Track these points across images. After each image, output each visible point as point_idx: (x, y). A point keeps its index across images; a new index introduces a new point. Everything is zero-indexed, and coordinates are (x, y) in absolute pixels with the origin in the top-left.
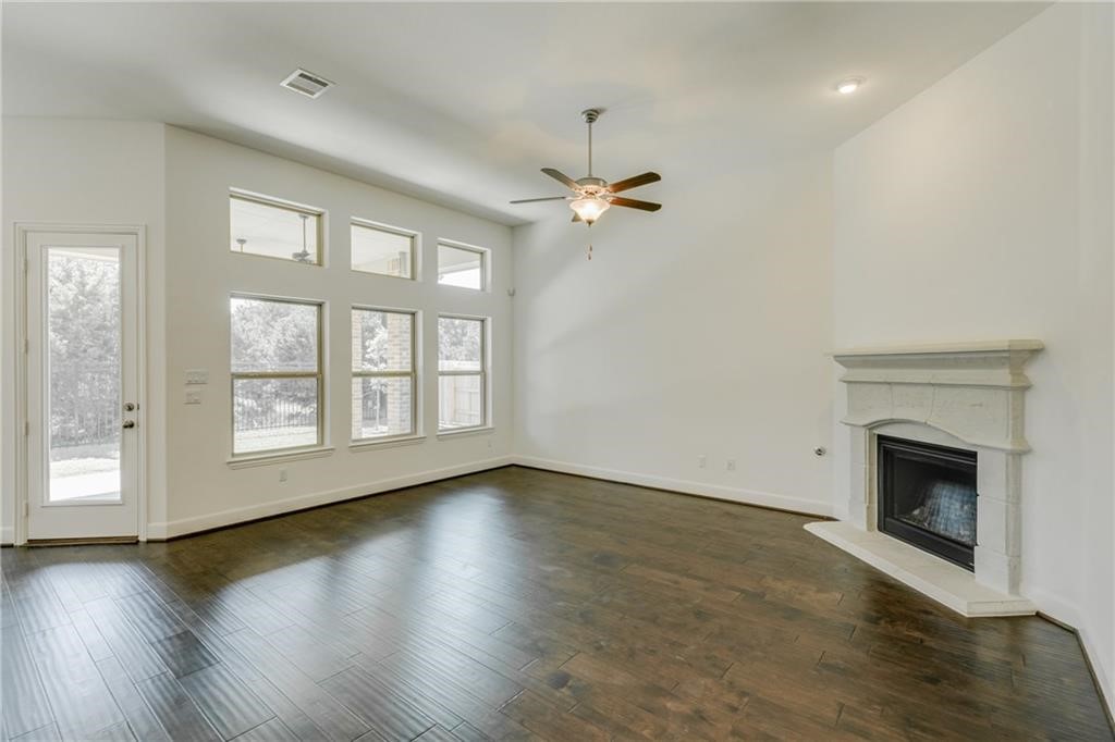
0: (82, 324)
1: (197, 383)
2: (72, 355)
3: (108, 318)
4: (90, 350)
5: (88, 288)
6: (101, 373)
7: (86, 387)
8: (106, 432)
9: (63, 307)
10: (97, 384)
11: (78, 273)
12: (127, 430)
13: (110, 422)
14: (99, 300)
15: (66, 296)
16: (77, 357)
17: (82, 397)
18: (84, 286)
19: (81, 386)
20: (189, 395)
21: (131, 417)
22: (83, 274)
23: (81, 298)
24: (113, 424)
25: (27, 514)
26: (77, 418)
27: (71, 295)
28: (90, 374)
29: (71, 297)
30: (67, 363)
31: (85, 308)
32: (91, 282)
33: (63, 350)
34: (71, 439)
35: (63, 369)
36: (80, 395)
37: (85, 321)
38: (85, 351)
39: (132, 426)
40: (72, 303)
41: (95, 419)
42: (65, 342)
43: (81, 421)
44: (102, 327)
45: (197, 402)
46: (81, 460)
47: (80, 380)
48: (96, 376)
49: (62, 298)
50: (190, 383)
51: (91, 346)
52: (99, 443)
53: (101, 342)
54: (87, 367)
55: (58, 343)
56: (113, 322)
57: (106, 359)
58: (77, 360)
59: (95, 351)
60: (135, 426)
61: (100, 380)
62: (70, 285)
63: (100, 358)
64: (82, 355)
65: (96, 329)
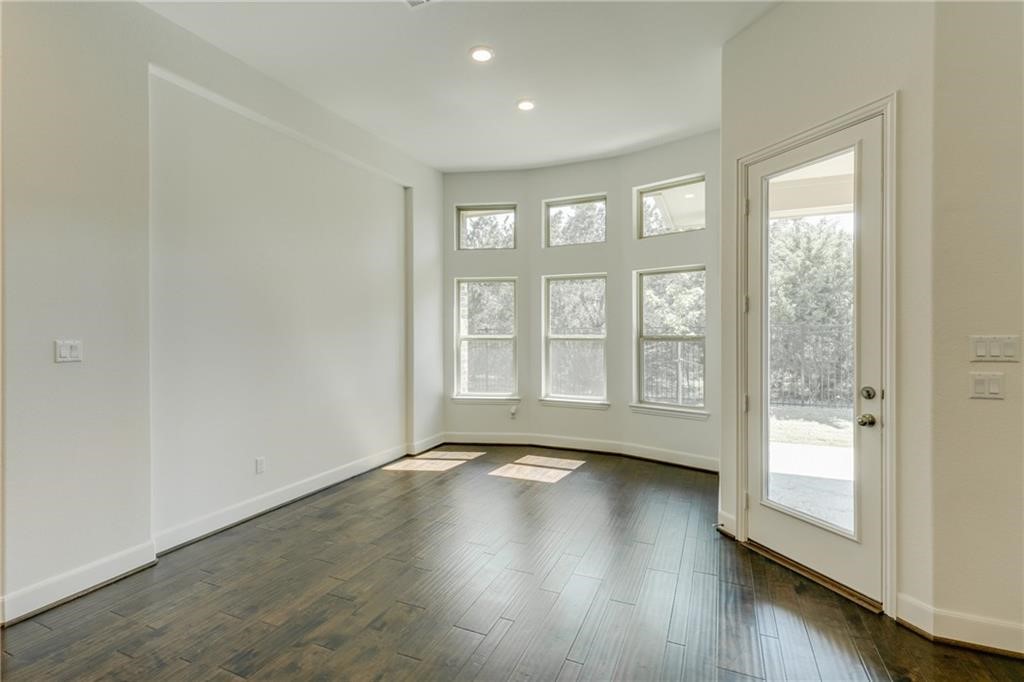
0: (807, 288)
1: (995, 360)
2: (800, 318)
3: (831, 279)
4: (814, 313)
5: (813, 252)
6: (825, 335)
7: (811, 348)
8: (829, 395)
9: (793, 274)
10: (820, 346)
11: (805, 240)
12: (865, 429)
13: (832, 385)
14: (823, 263)
15: (795, 262)
16: (804, 320)
17: (808, 359)
18: (810, 251)
19: (808, 348)
20: (979, 382)
21: (871, 408)
22: (809, 240)
23: (808, 263)
24: (835, 388)
25: (747, 507)
26: (803, 378)
27: (799, 261)
28: (814, 337)
29: (799, 265)
30: (796, 325)
31: (811, 272)
32: (816, 245)
33: (793, 313)
34: (799, 397)
35: (792, 332)
36: (806, 356)
37: (812, 285)
38: (810, 314)
39: (872, 423)
40: (800, 268)
41: (819, 380)
42: (794, 305)
43: (807, 382)
44: (825, 290)
45: (995, 397)
46: (807, 423)
47: (806, 341)
48: (820, 338)
49: (791, 266)
50: (979, 360)
51: (816, 309)
52: (822, 406)
53: (824, 304)
54: (812, 330)
55: (789, 307)
56: (835, 283)
57: (828, 321)
58: (803, 323)
59: (819, 314)
60: (878, 425)
61: (825, 343)
62: (800, 253)
63: (824, 320)
64: (807, 318)
65: (821, 292)
